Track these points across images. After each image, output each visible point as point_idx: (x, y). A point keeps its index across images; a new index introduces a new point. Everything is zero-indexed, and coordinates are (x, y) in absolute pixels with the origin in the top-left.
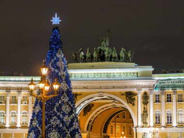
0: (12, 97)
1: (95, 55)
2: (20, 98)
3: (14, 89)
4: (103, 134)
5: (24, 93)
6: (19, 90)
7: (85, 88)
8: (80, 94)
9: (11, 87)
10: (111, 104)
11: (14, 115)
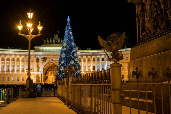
0: (17, 58)
1: (54, 41)
2: (21, 59)
3: (18, 55)
4: (45, 75)
5: (23, 57)
6: (21, 55)
7: (50, 55)
8: (48, 58)
9: (17, 54)
10: (53, 63)
11: (18, 67)
